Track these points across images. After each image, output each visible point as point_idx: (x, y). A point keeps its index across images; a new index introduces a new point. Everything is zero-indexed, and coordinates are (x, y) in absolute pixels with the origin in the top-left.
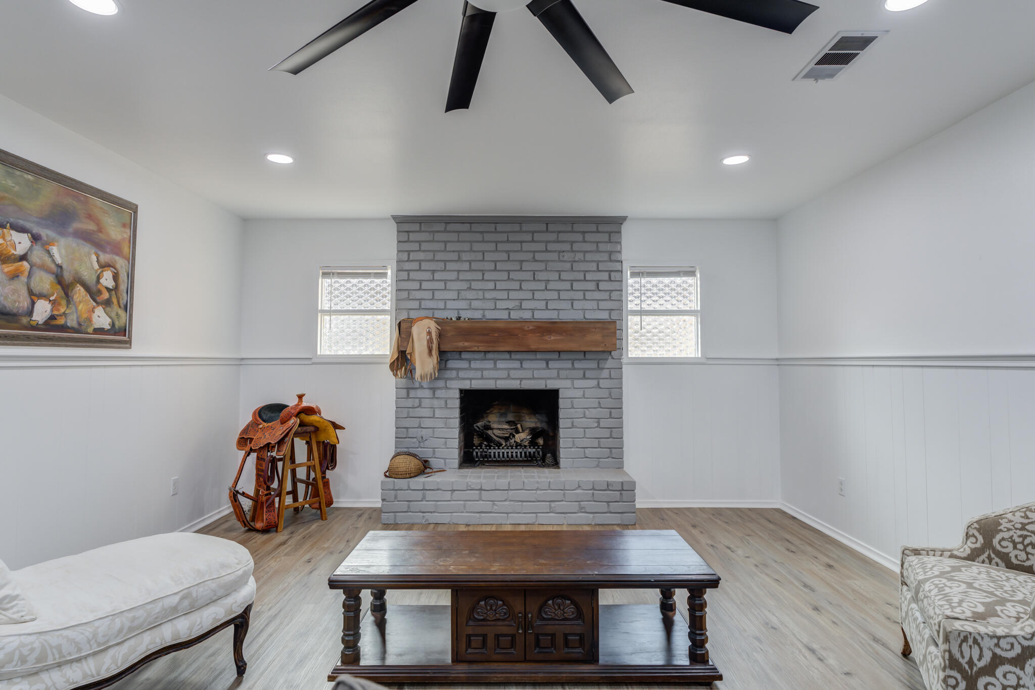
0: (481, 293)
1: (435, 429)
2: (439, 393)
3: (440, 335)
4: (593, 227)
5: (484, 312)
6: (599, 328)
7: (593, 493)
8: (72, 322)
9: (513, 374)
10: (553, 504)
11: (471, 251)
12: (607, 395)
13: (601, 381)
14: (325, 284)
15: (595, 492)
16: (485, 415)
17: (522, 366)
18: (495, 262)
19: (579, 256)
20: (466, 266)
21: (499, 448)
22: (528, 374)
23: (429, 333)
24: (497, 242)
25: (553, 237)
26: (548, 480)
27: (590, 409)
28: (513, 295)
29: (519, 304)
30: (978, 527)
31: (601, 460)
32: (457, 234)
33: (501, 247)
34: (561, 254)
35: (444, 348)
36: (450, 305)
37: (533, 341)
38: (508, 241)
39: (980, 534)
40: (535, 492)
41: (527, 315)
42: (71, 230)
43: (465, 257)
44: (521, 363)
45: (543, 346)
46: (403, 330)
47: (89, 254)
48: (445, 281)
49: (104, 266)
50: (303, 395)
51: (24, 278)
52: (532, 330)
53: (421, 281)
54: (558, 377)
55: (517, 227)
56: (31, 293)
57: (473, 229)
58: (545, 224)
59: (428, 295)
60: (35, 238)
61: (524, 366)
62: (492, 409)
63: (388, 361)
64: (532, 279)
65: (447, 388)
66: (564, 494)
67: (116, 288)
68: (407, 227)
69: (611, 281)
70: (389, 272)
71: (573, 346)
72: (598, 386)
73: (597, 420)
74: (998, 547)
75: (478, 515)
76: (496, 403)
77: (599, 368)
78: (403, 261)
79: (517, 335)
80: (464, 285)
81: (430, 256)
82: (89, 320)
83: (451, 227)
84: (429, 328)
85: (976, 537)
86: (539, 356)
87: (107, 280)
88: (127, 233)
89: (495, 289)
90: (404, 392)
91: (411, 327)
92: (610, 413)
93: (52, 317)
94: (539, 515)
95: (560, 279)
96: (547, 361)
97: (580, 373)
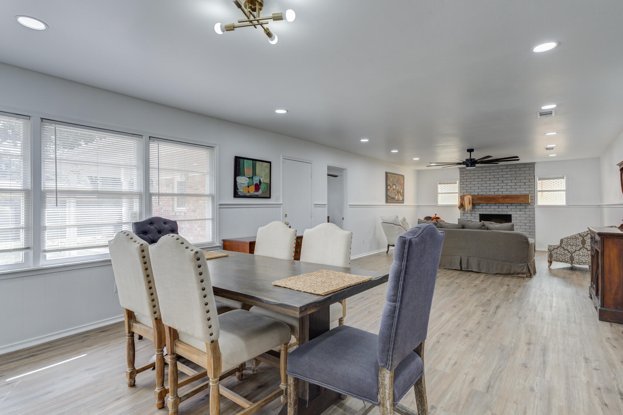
0: (485, 187)
2: (473, 215)
3: (473, 199)
4: (523, 166)
5: (486, 193)
9: (496, 210)
11: (482, 175)
12: (528, 216)
13: (526, 212)
14: (439, 186)
17: (499, 208)
18: (490, 178)
19: (518, 175)
20: (480, 180)
22: (501, 210)
23: (469, 199)
24: (490, 173)
25: (509, 170)
27: (522, 220)
28: (496, 187)
29: (498, 190)
32: (477, 171)
34: (512, 175)
35: (474, 203)
36: (476, 191)
37: (501, 201)
38: (494, 172)
41: (500, 193)
43: (480, 177)
46: (462, 198)
48: (474, 184)
50: (436, 214)
52: (500, 198)
53: (467, 185)
54: (511, 211)
55: (497, 168)
57: (483, 169)
58: (506, 166)
59: (469, 188)
63: (458, 206)
64: (502, 182)
65: (475, 213)
68: (462, 170)
69: (530, 182)
70: (457, 182)
71: (515, 202)
72: (525, 214)
73: (525, 223)
77: (525, 208)
78: (461, 179)
79: (496, 199)
80: (480, 185)
84: (469, 197)
86: (505, 205)
88: (403, 181)
89: (490, 186)
90: (462, 215)
91: (464, 197)
92: (530, 222)
95: (511, 182)
96: (507, 206)
97: (519, 210)
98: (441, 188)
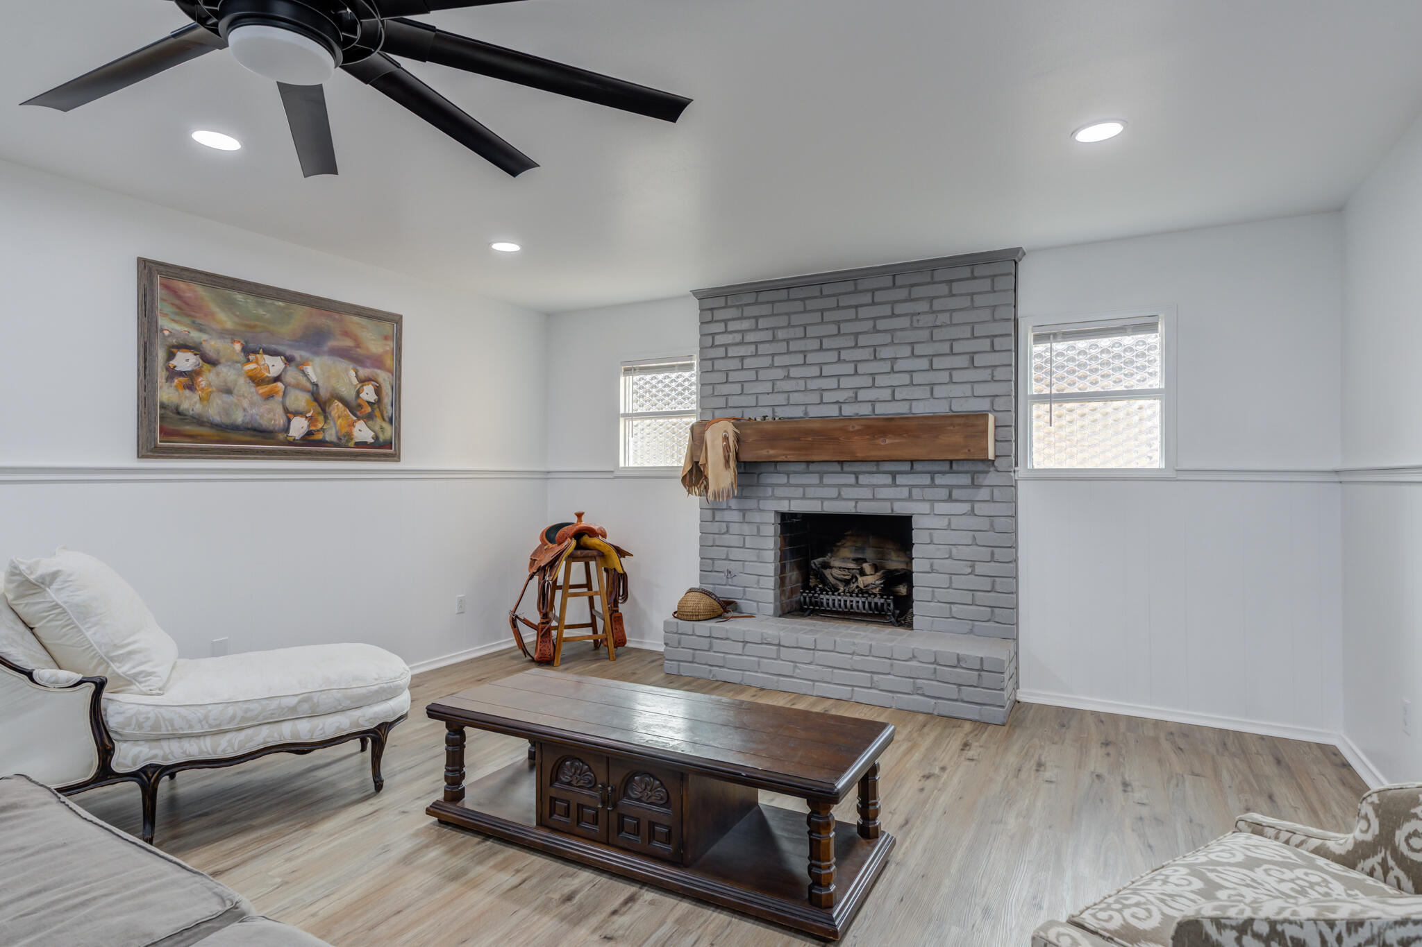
0: (802, 382)
1: (746, 563)
2: (749, 516)
3: (738, 440)
4: (966, 272)
5: (806, 408)
6: (959, 425)
7: (935, 669)
8: (330, 436)
10: (876, 677)
11: (789, 326)
12: (987, 527)
13: (977, 506)
14: (626, 384)
15: (938, 667)
16: (835, 549)
17: (857, 482)
18: (821, 338)
19: (943, 318)
20: (782, 347)
21: (833, 594)
22: (867, 493)
23: (726, 439)
24: (821, 311)
25: (902, 294)
26: (870, 643)
27: (960, 547)
28: (845, 383)
29: (854, 395)
30: (1377, 801)
31: (976, 623)
32: (770, 305)
33: (828, 316)
34: (915, 318)
35: (744, 458)
36: (758, 401)
37: (860, 446)
38: (838, 307)
39: (1377, 816)
40: (850, 656)
41: (865, 410)
42: (326, 349)
43: (781, 334)
44: (857, 478)
45: (874, 454)
46: (697, 435)
47: (347, 371)
48: (757, 370)
49: (363, 381)
50: (583, 514)
51: (279, 398)
52: (858, 430)
53: (727, 372)
54: (910, 498)
55: (850, 286)
56: (286, 411)
57: (792, 296)
58: (891, 277)
59: (736, 388)
60: (289, 360)
61: (860, 482)
62: (844, 541)
63: (680, 474)
64: (872, 358)
65: (760, 510)
66: (892, 665)
67: (379, 401)
68: (710, 303)
69: (995, 351)
70: (695, 362)
72: (972, 513)
73: (970, 563)
74: (1403, 848)
75: (775, 678)
76: (849, 533)
77: (974, 485)
78: (706, 348)
79: (837, 439)
80: (780, 373)
81: (738, 337)
82: (349, 436)
83: (763, 297)
84: (725, 431)
85: (1368, 821)
87: (368, 394)
88: (391, 345)
89: (821, 376)
90: (709, 513)
91: (706, 432)
92: (993, 554)
93: (309, 433)
94: (855, 689)
95: (913, 355)
96: (894, 475)
97: (944, 493)
98: (629, 391)
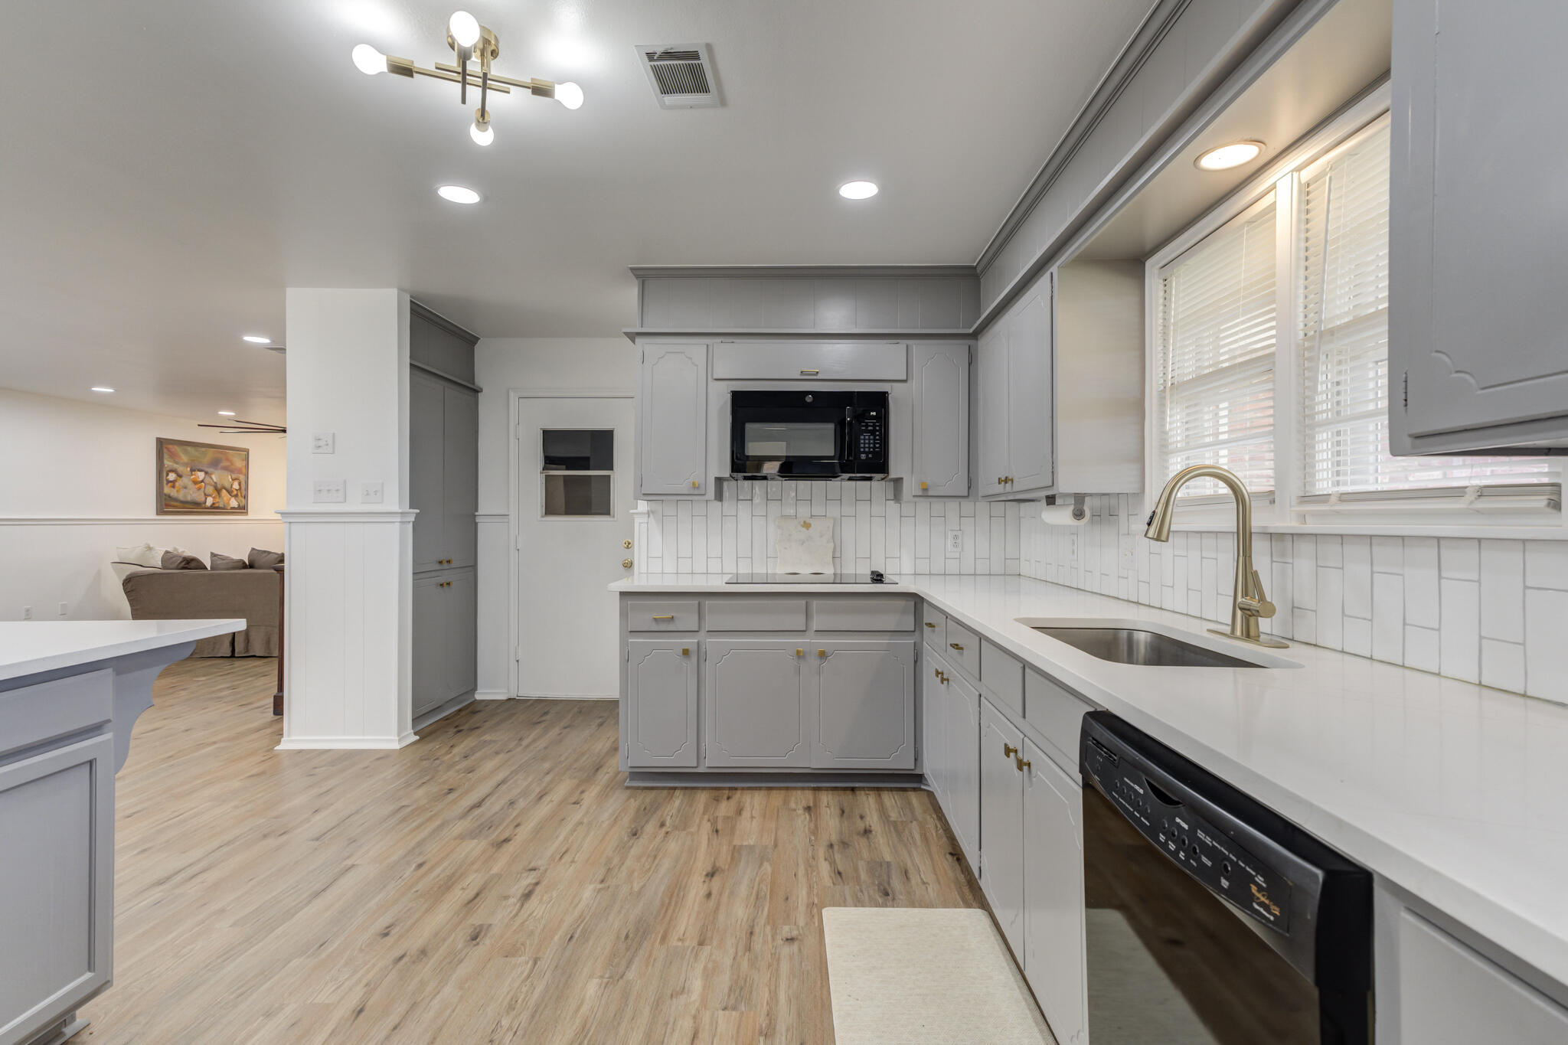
8: (221, 506)
42: (220, 466)
47: (227, 476)
49: (234, 480)
51: (203, 489)
56: (205, 494)
60: (206, 473)
67: (240, 489)
82: (228, 503)
87: (236, 486)
88: (244, 463)
93: (213, 504)
